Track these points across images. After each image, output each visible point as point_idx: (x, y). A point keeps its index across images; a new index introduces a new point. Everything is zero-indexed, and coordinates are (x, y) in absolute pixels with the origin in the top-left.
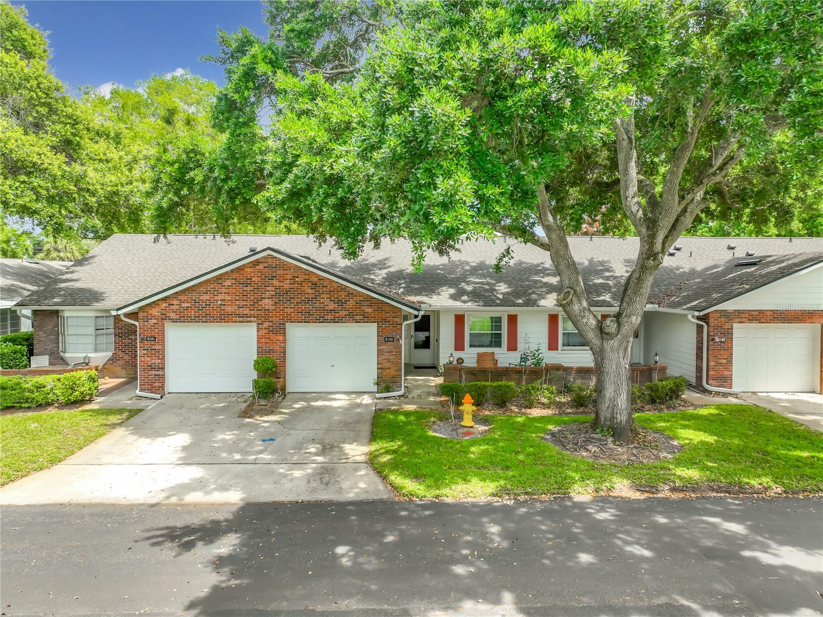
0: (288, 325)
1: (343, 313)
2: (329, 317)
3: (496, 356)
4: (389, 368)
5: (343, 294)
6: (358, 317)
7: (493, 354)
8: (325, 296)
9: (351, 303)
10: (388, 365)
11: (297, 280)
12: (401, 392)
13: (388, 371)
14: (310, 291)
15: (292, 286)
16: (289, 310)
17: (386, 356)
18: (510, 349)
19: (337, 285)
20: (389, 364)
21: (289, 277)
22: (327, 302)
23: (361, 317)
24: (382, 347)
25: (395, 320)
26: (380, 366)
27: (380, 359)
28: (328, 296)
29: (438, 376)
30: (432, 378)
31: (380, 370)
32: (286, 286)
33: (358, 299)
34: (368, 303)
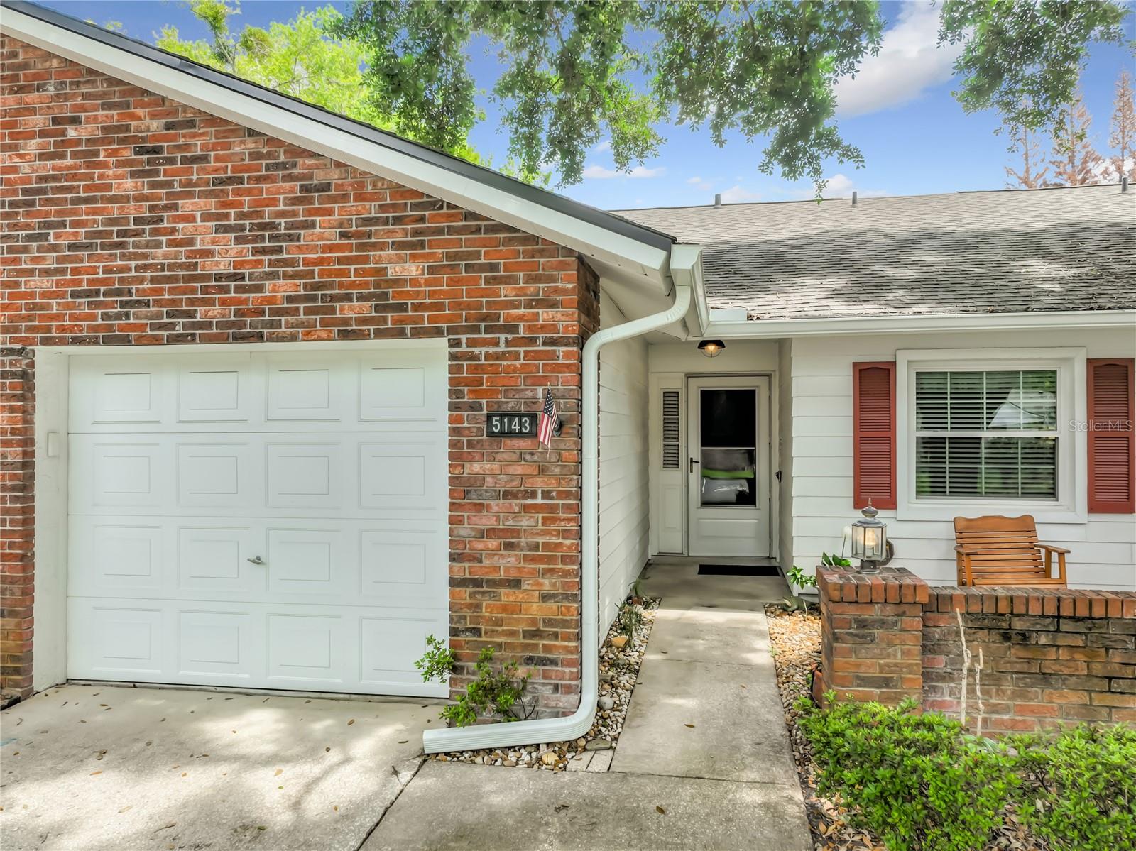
0: (44, 356)
1: (285, 287)
2: (215, 313)
3: (1044, 535)
4: (516, 584)
5: (281, 190)
6: (351, 310)
7: (1026, 524)
8: (195, 206)
9: (322, 232)
10: (506, 564)
11: (72, 133)
12: (579, 722)
13: (507, 596)
14: (129, 185)
15: (46, 167)
16: (40, 284)
17: (497, 514)
18: (1096, 505)
19: (250, 145)
20: (511, 559)
21: (39, 121)
22: (204, 234)
23: (367, 309)
24: (476, 467)
25: (545, 315)
26: (464, 570)
27: (464, 531)
28: (210, 205)
29: (785, 610)
30: (759, 619)
31: (465, 593)
32: (25, 169)
33: (352, 210)
34: (399, 233)
